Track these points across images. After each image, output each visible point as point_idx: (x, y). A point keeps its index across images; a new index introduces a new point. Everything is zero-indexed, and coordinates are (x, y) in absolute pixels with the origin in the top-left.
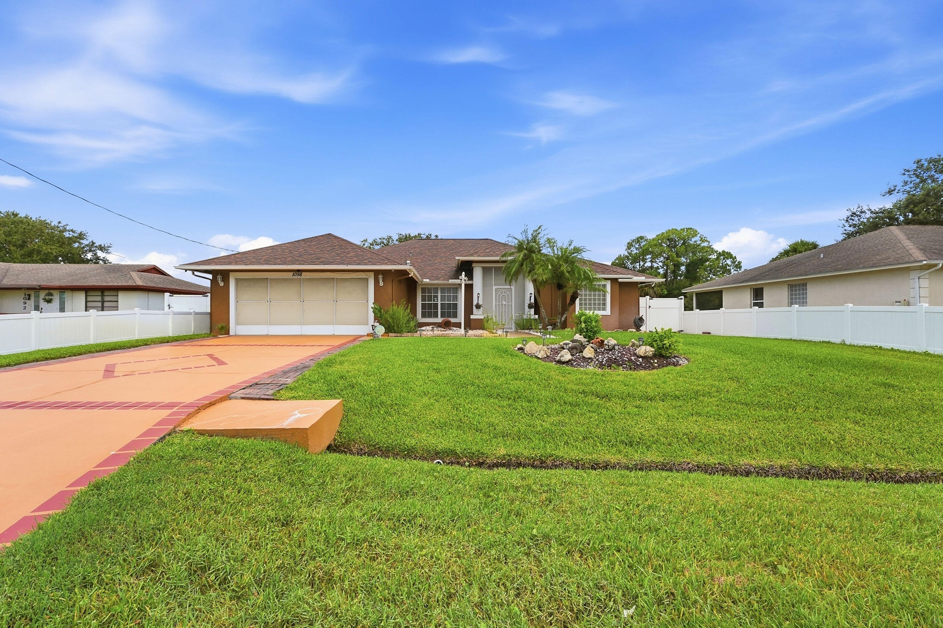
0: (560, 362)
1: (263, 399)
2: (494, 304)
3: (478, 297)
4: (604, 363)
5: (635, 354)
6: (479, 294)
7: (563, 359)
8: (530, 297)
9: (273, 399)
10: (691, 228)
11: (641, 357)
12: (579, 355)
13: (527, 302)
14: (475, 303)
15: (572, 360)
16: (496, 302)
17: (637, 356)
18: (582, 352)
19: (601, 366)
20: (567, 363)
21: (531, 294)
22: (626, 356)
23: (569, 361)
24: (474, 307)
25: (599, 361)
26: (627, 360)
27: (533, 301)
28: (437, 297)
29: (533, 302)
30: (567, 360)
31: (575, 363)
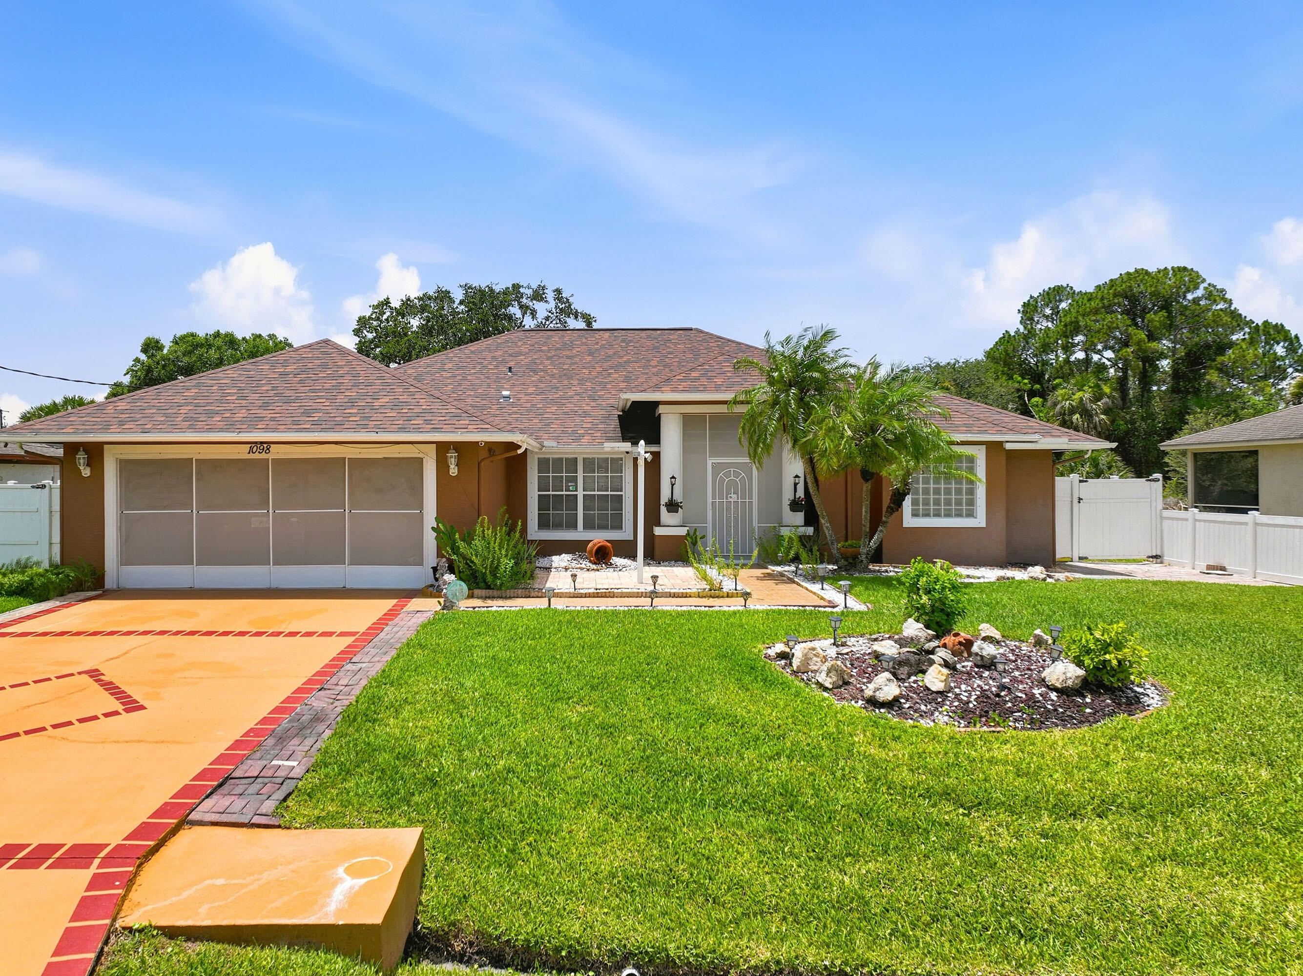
0: (873, 702)
1: (259, 826)
2: (710, 500)
3: (673, 485)
4: (971, 705)
5: (1042, 682)
6: (673, 477)
7: (882, 696)
8: (796, 485)
9: (279, 827)
10: (1185, 269)
11: (1056, 689)
12: (915, 682)
13: (788, 495)
14: (665, 497)
15: (901, 696)
16: (714, 497)
17: (1048, 687)
18: (924, 672)
19: (965, 713)
20: (892, 704)
21: (797, 476)
22: (1021, 687)
23: (896, 699)
24: (663, 510)
25: (960, 700)
26: (1024, 696)
27: (801, 493)
28: (575, 479)
29: (803, 496)
30: (890, 698)
31: (907, 706)
